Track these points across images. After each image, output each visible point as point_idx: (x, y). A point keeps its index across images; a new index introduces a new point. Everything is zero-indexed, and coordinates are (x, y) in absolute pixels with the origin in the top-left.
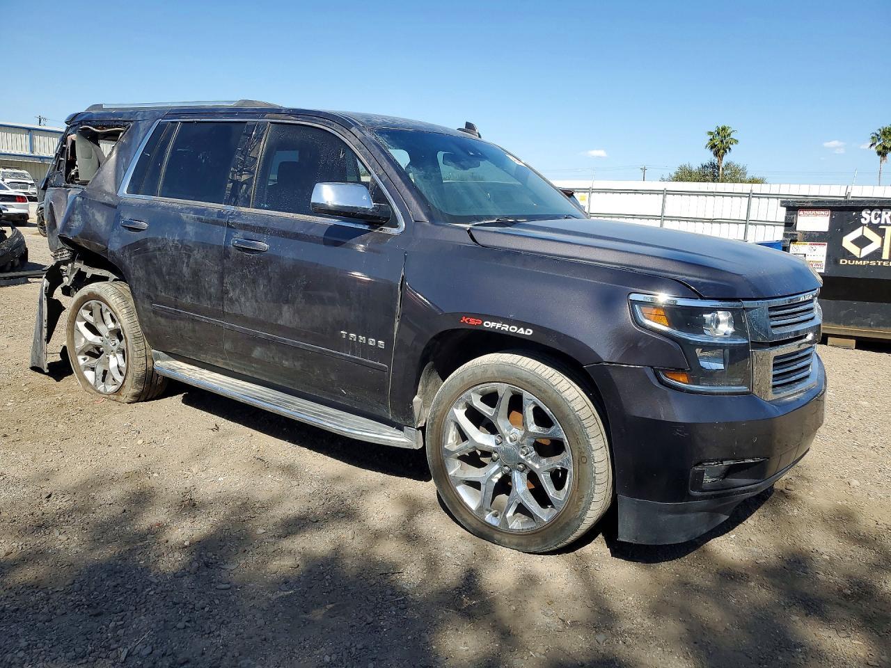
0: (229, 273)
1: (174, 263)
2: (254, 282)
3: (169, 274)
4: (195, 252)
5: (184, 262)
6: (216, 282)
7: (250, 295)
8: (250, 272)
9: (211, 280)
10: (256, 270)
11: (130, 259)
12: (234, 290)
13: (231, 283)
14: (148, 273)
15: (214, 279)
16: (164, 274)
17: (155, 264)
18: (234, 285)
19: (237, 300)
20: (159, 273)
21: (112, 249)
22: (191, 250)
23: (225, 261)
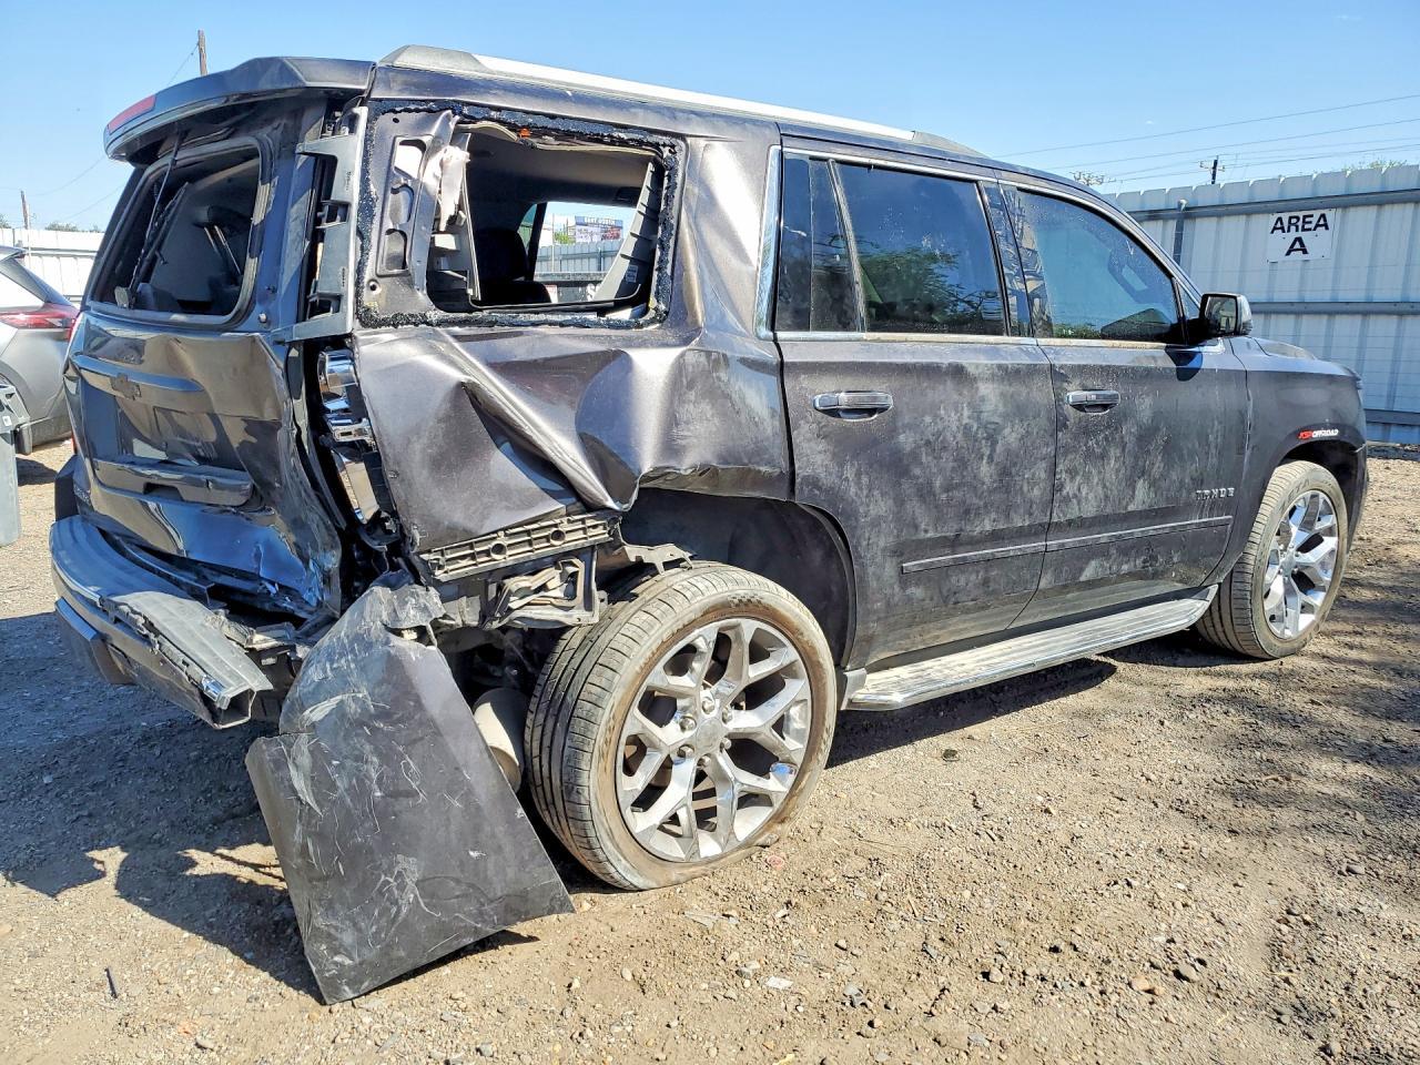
0: (1065, 454)
1: (962, 463)
2: (1103, 457)
3: (948, 489)
4: (1007, 431)
5: (983, 455)
6: (1043, 475)
7: (1096, 480)
8: (1097, 444)
9: (1034, 474)
10: (1106, 438)
11: (858, 483)
12: (1072, 479)
13: (1069, 471)
14: (900, 502)
15: (1041, 471)
16: (938, 491)
17: (918, 478)
18: (1072, 473)
19: (1075, 496)
20: (925, 493)
21: (809, 471)
22: (998, 429)
23: (1060, 434)
